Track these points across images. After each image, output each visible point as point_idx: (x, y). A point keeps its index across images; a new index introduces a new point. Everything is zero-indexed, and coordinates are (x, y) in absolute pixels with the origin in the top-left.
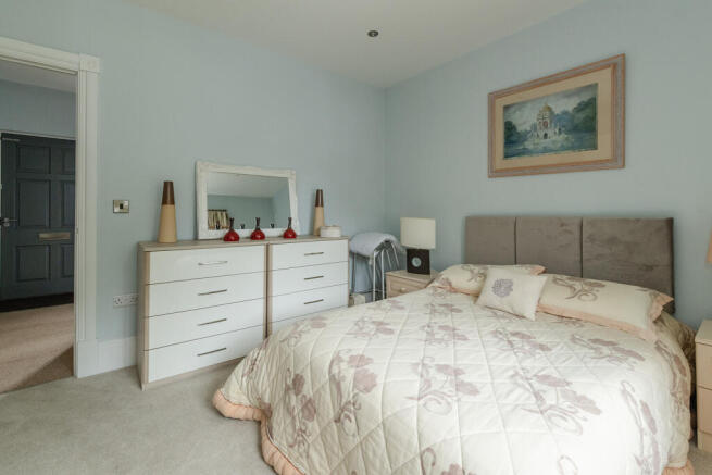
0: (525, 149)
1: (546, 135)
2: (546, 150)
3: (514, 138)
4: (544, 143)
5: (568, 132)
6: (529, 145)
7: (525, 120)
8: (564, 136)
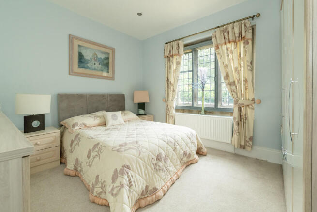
0: (87, 66)
1: (95, 64)
2: (95, 69)
3: (83, 61)
4: (94, 67)
5: (102, 65)
6: (89, 65)
7: (88, 55)
8: (100, 66)
